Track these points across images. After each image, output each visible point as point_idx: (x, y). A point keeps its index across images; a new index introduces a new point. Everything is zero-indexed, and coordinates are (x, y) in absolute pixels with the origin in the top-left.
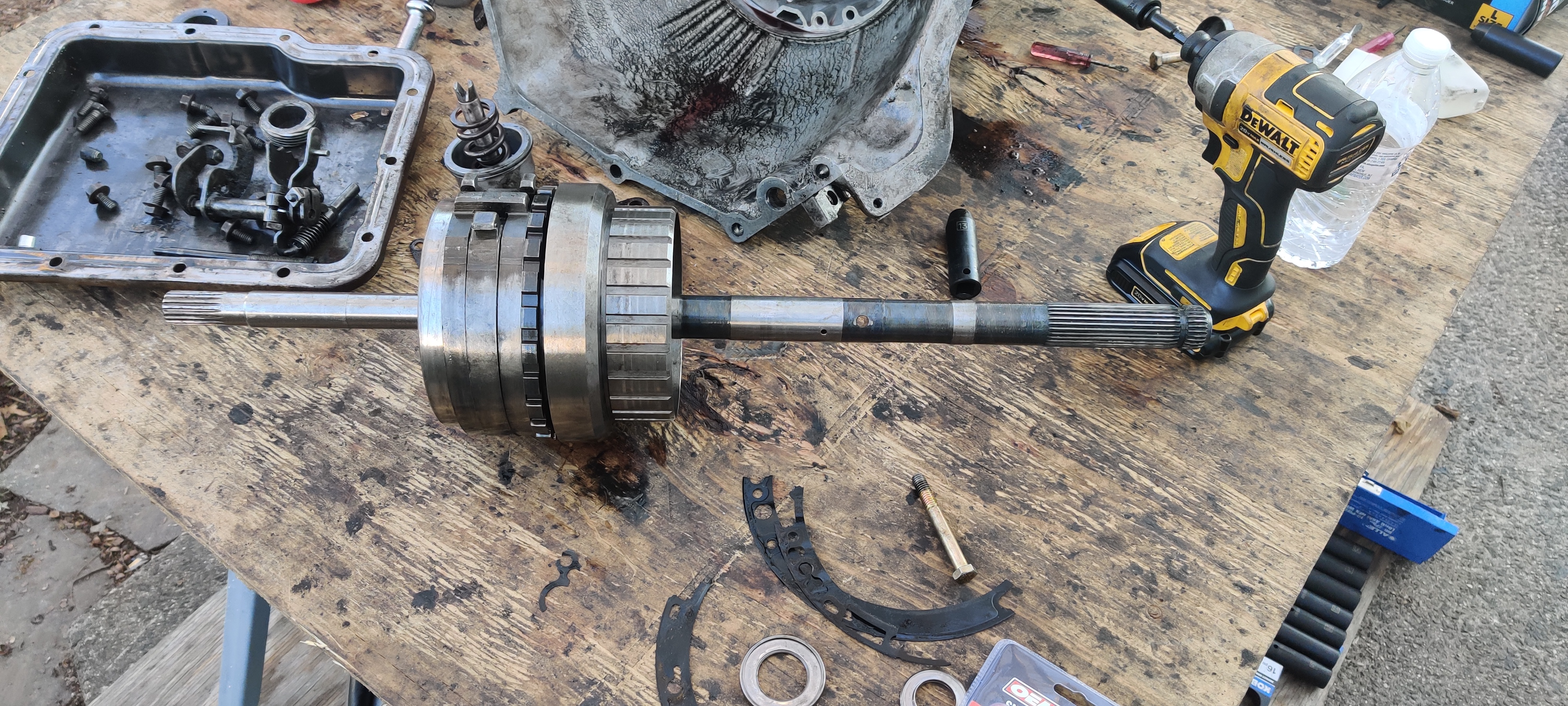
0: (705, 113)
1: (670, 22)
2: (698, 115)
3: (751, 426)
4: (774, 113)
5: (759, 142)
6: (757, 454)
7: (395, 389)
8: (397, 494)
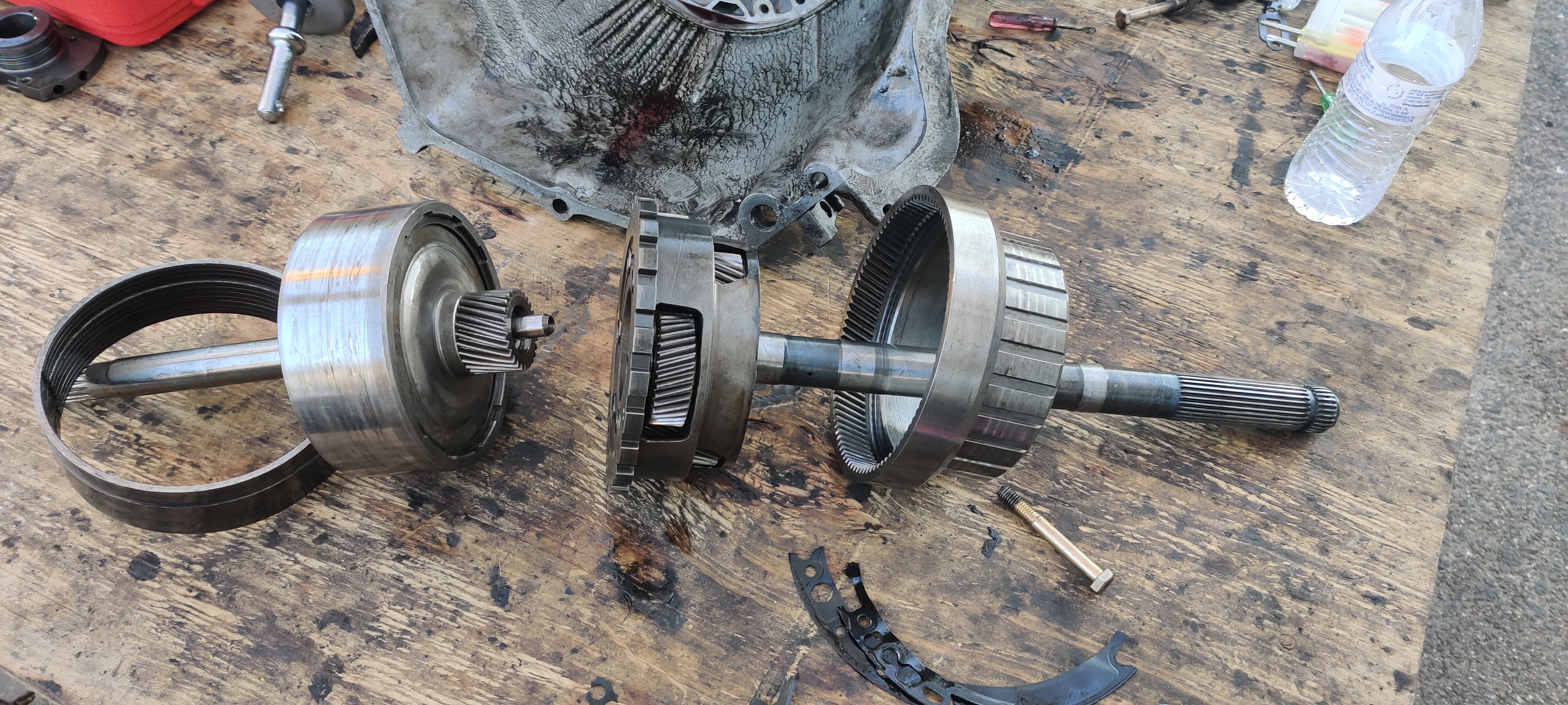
0: (651, 128)
1: (592, 26)
2: (643, 131)
3: (784, 488)
4: (732, 119)
5: (722, 154)
6: (798, 523)
7: (340, 505)
8: (369, 639)
